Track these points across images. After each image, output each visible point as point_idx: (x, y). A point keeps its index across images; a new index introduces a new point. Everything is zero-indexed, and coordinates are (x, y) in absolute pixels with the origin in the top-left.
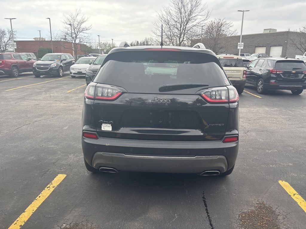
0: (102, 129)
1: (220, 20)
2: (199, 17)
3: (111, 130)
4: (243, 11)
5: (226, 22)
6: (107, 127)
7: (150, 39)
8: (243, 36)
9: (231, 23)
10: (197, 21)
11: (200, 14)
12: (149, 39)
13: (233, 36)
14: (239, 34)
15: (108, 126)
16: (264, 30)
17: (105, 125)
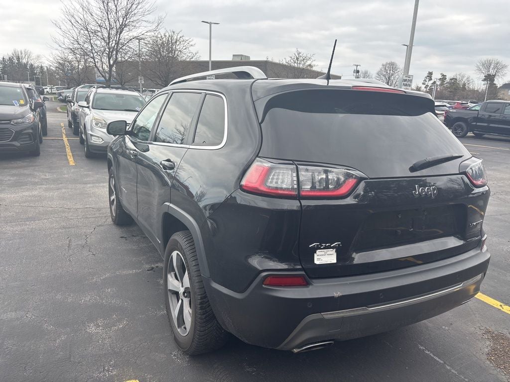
0: (317, 262)
1: (174, 32)
2: (144, 24)
3: (335, 261)
4: (210, 24)
5: (184, 38)
6: (326, 257)
7: (23, 53)
8: (213, 62)
9: (190, 40)
10: (140, 31)
11: (144, 18)
12: (21, 53)
13: (193, 62)
14: (207, 59)
15: (328, 253)
16: (233, 55)
17: (323, 253)
